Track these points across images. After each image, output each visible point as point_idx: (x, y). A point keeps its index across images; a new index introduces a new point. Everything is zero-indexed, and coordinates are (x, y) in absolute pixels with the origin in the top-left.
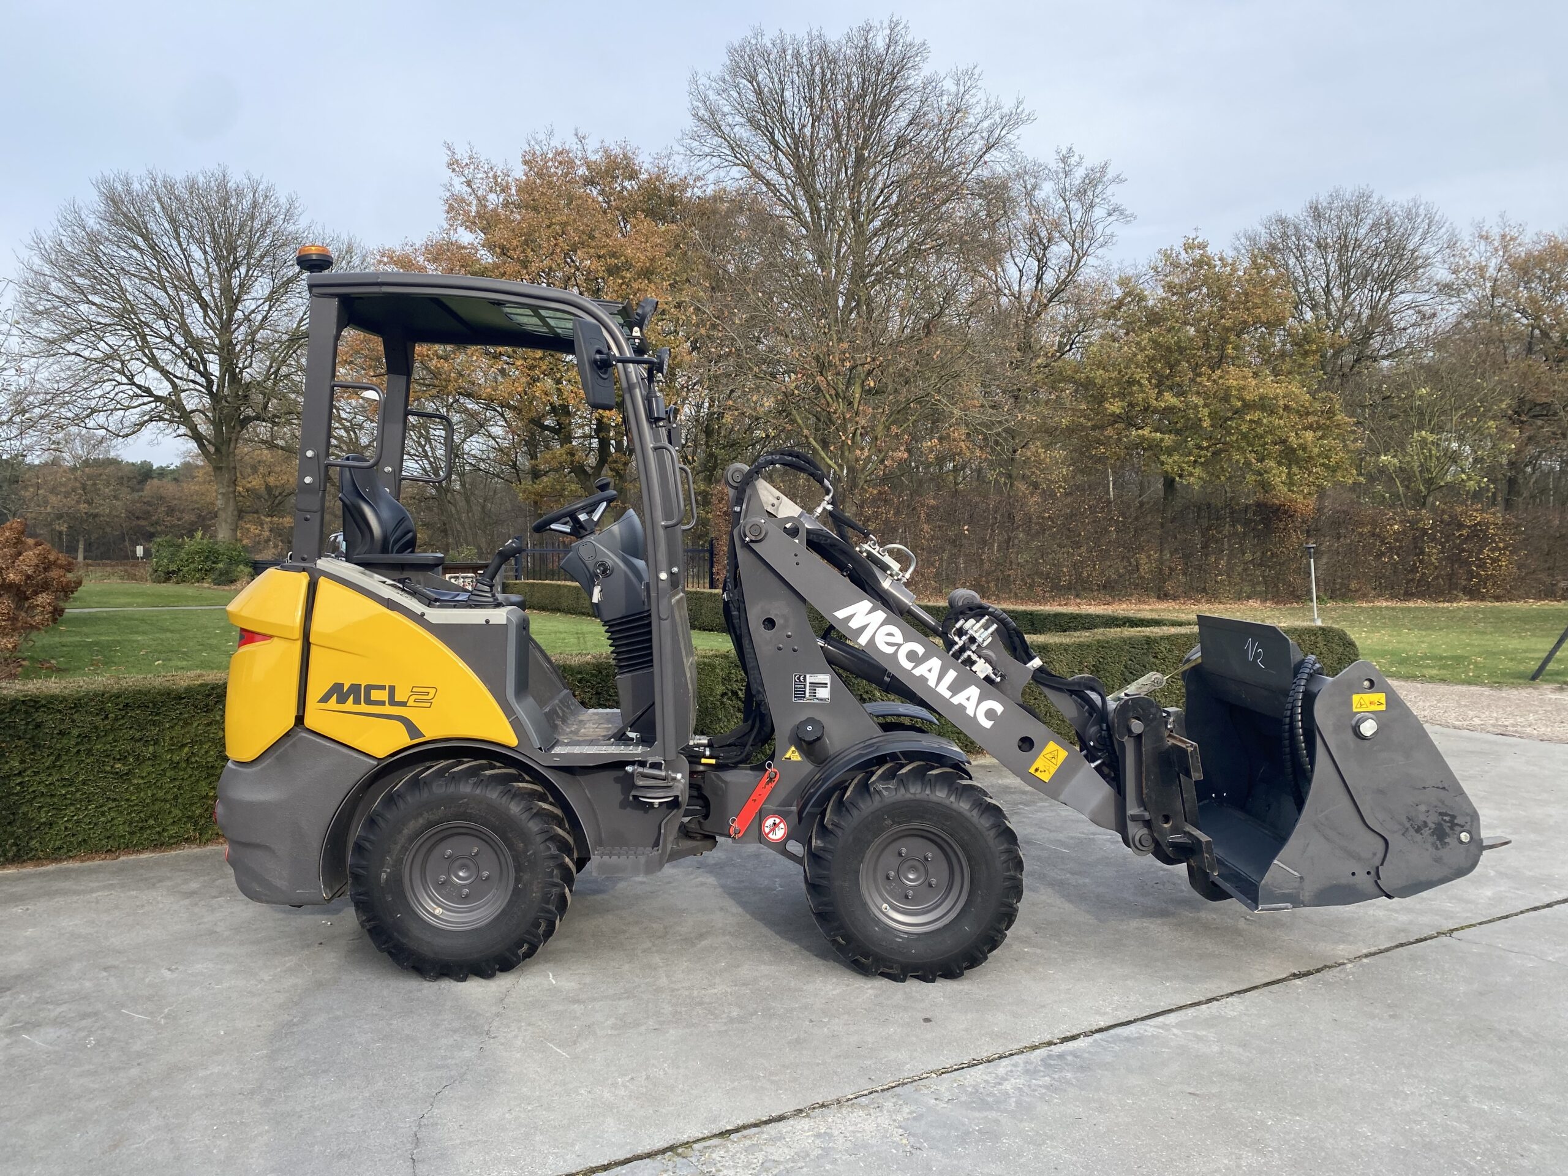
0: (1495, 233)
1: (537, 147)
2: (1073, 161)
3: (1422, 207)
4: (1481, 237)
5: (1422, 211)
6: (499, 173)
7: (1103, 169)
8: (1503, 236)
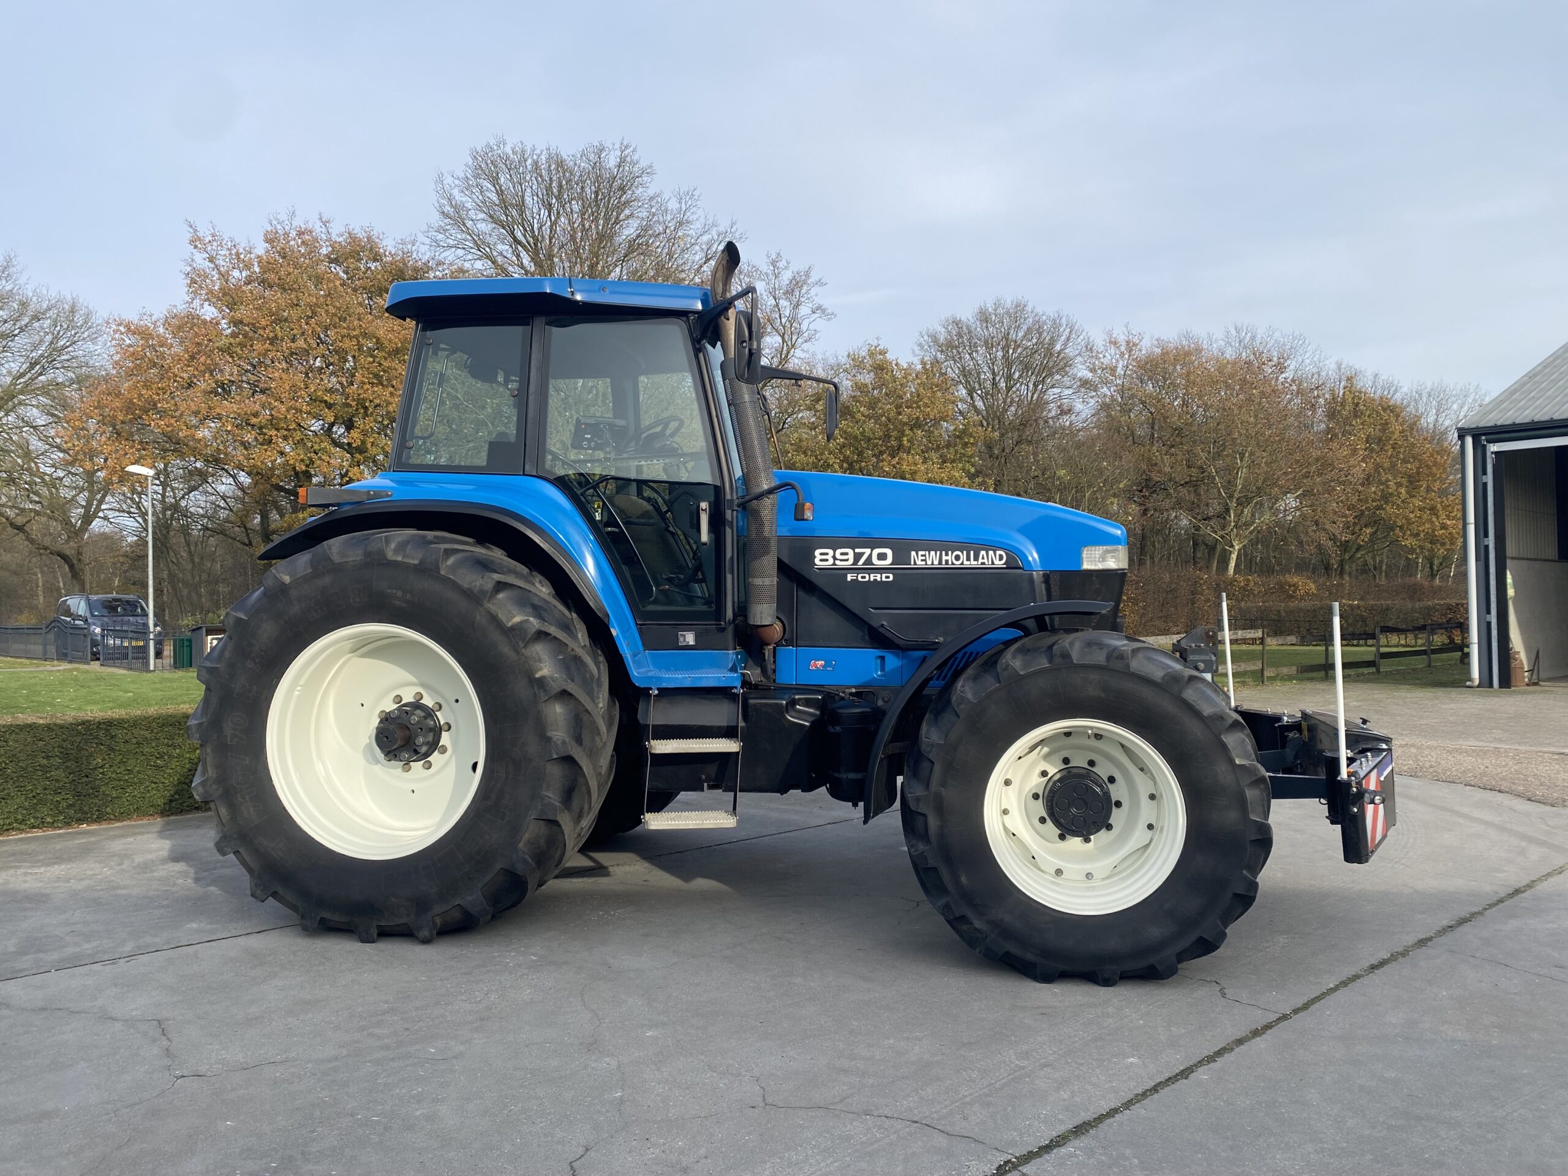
0: (1122, 339)
1: (279, 227)
2: (781, 265)
3: (1064, 318)
4: (1111, 342)
5: (1064, 321)
6: (241, 250)
7: (807, 274)
8: (1128, 342)
